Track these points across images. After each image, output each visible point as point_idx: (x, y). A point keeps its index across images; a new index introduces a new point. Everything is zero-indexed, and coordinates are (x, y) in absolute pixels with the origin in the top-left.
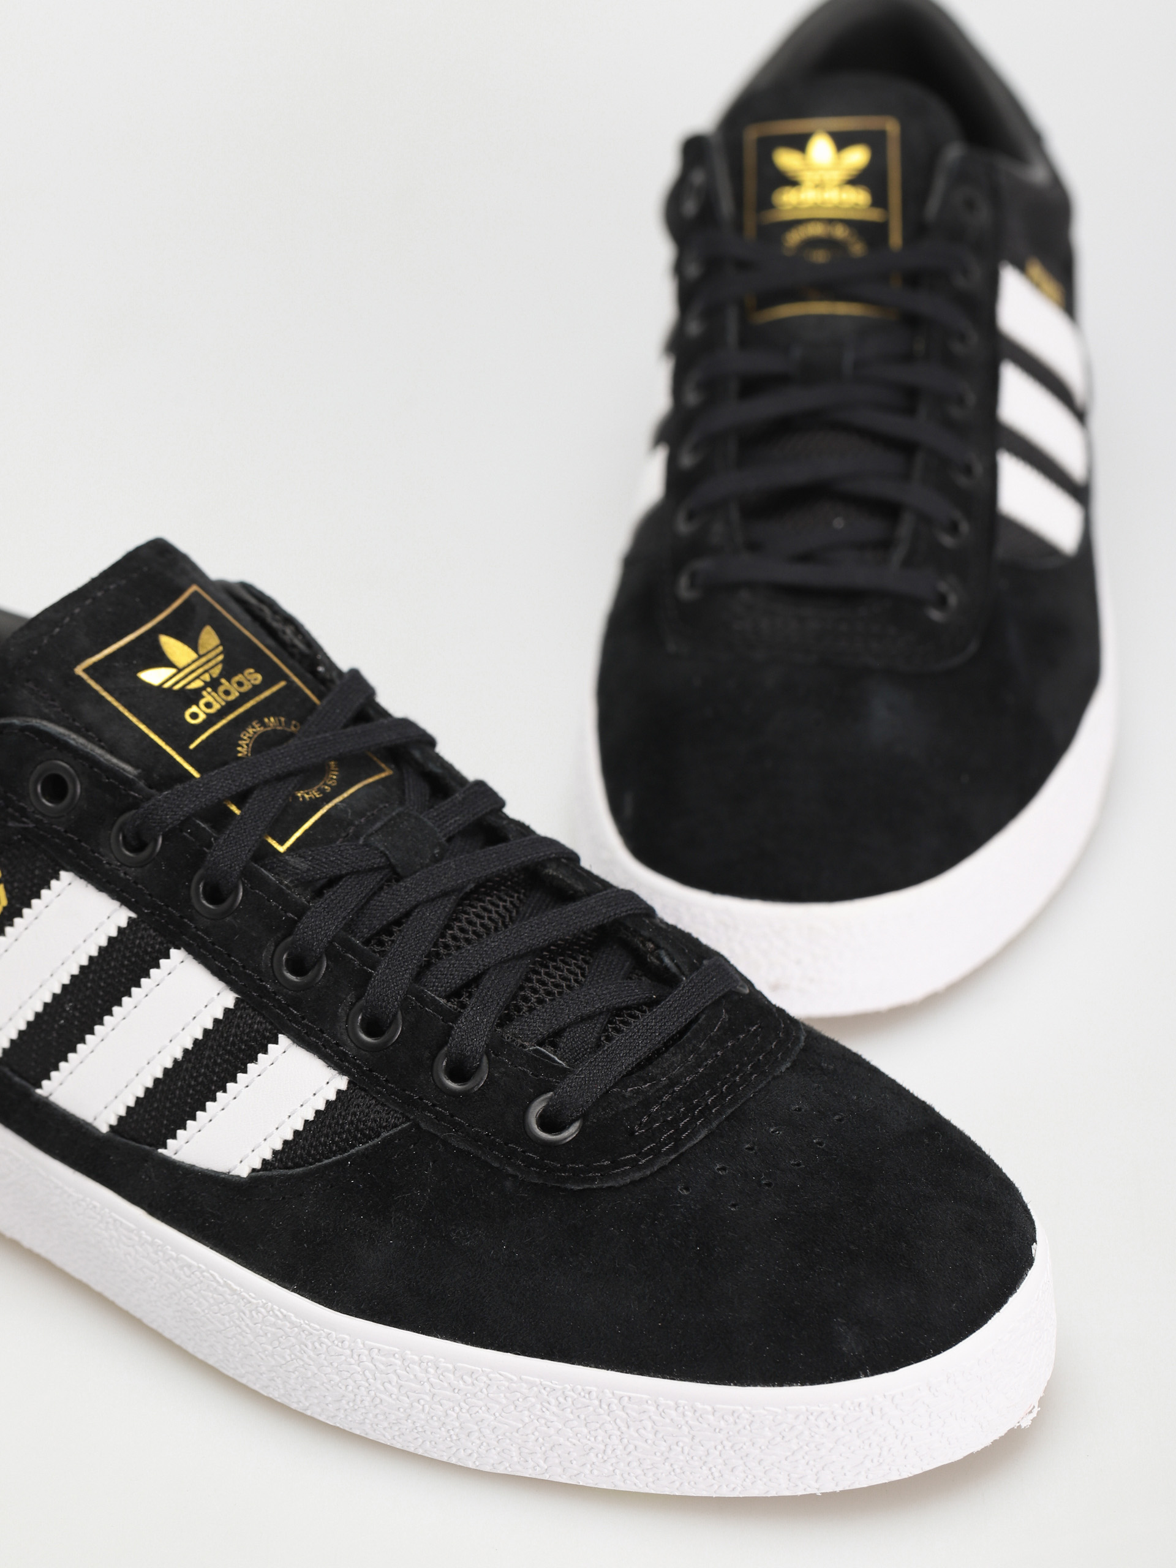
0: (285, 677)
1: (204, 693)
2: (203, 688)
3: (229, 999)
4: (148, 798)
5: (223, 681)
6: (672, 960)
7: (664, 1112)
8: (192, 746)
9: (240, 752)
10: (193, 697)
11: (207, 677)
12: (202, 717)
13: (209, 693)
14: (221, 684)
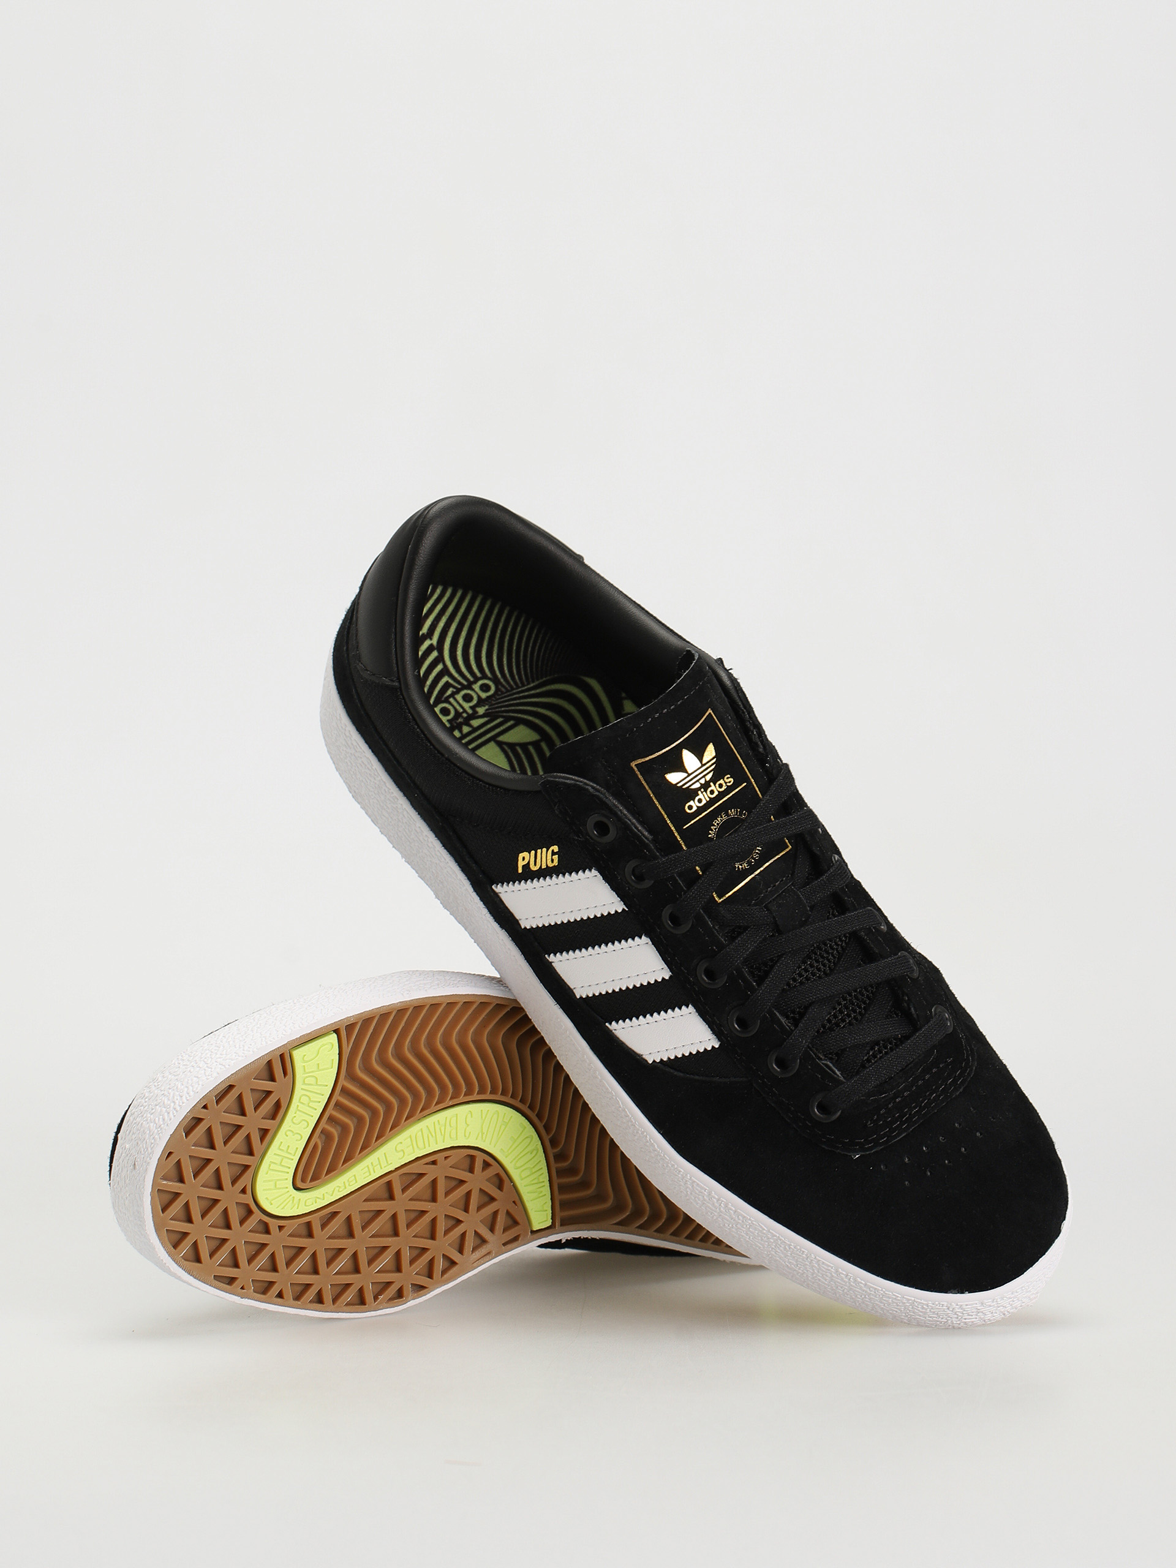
0: (748, 780)
1: (699, 792)
2: (699, 789)
3: (667, 974)
4: (656, 858)
5: (712, 784)
6: (916, 1011)
7: (886, 1115)
8: (685, 827)
9: (710, 834)
10: (692, 794)
11: (703, 781)
12: (695, 808)
13: (702, 792)
14: (710, 786)
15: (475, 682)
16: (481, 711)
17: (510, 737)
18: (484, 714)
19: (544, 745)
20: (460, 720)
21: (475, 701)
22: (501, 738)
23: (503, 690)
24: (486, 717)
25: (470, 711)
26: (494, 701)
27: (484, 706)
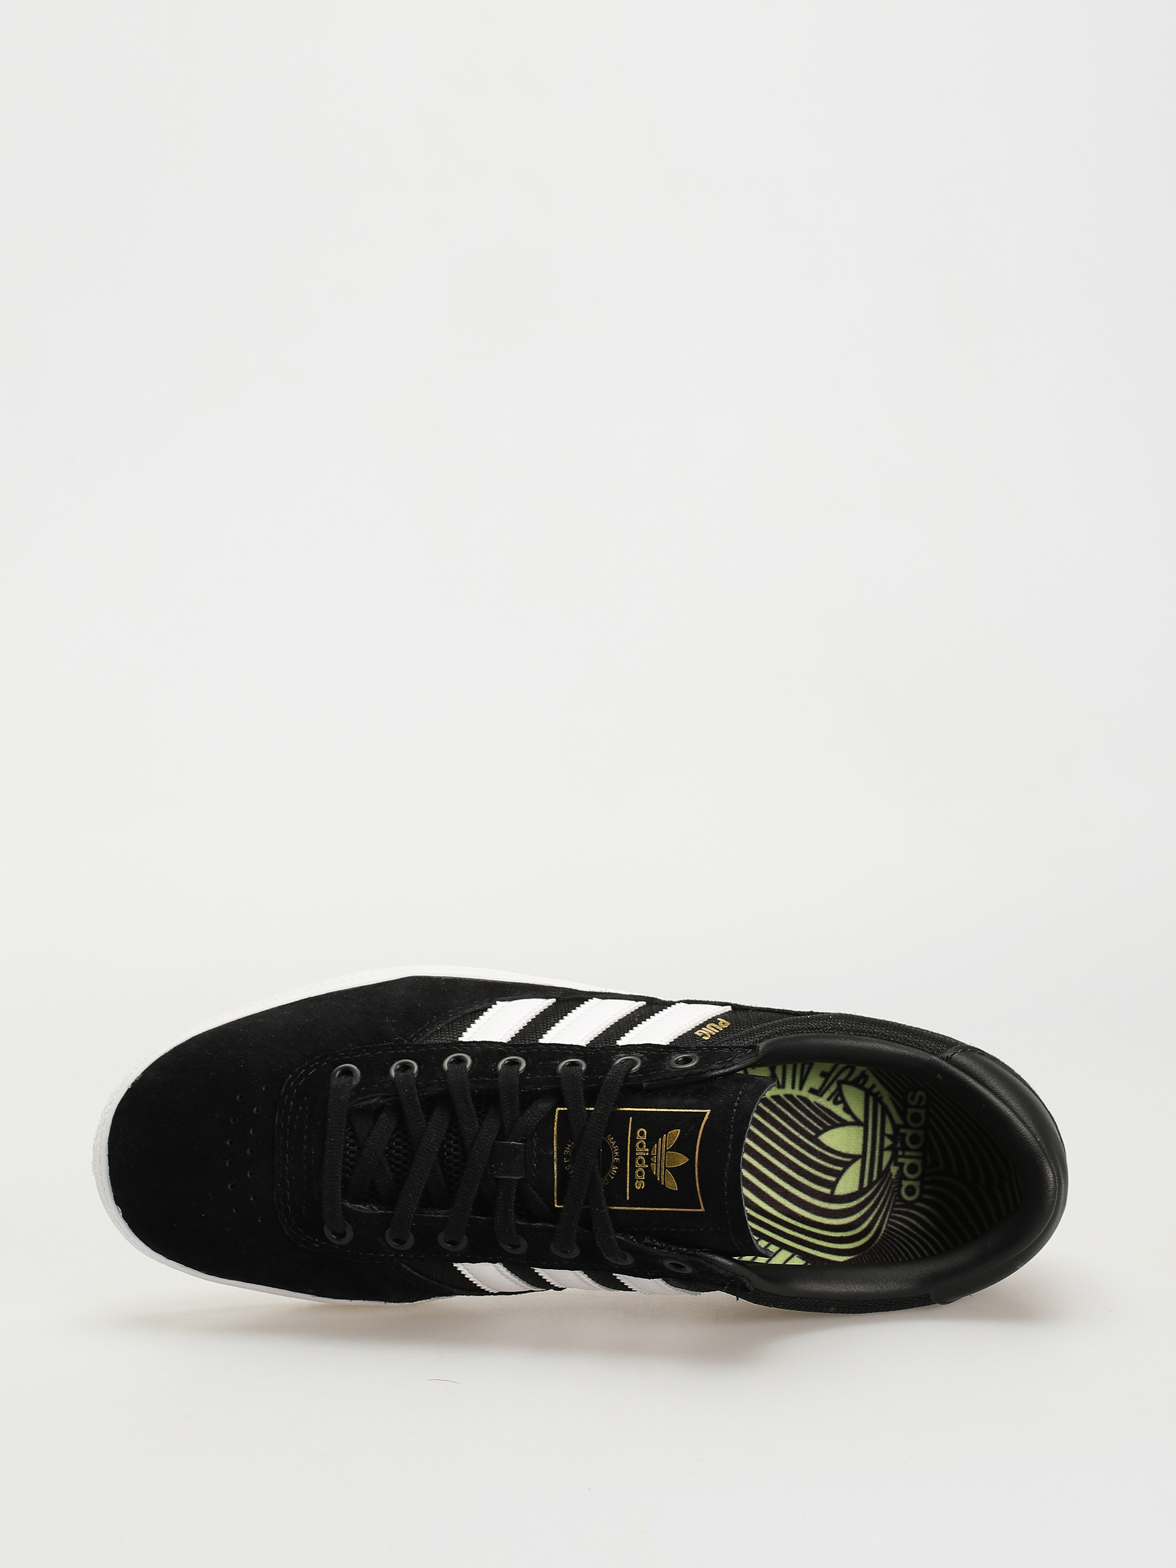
0: (629, 1203)
2: (650, 1152)
5: (647, 1167)
8: (630, 1119)
11: (654, 1160)
13: (646, 1153)
14: (646, 1164)
15: (921, 1187)
16: (894, 1170)
17: (854, 1172)
18: (890, 1170)
19: (827, 1191)
20: (899, 1145)
21: (905, 1171)
22: (858, 1164)
23: (897, 1203)
24: (885, 1169)
25: (900, 1160)
26: (894, 1188)
27: (896, 1175)
